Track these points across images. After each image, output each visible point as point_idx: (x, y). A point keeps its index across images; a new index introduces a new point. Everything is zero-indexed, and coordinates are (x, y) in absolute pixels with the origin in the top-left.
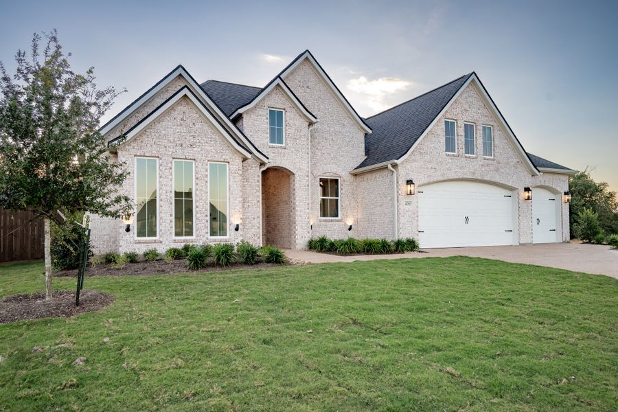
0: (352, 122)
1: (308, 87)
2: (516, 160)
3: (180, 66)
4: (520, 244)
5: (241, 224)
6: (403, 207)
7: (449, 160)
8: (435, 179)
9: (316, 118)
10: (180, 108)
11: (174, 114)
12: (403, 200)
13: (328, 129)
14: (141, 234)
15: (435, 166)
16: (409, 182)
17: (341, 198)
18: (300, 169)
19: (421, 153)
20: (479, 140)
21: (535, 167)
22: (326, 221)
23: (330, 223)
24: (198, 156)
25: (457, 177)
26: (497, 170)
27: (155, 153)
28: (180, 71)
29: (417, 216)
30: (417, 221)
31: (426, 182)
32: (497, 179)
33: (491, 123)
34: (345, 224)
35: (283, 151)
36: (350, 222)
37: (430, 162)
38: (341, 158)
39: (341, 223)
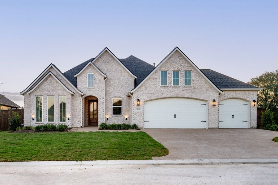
0: (128, 74)
1: (107, 62)
2: (207, 86)
3: (51, 64)
4: (209, 128)
5: (70, 118)
6: (135, 110)
7: (162, 89)
8: (154, 98)
9: (106, 75)
10: (50, 79)
11: (48, 81)
12: (135, 108)
13: (117, 78)
14: (38, 120)
15: (153, 92)
16: (138, 100)
17: (123, 107)
18: (100, 96)
19: (146, 87)
20: (182, 79)
21: (219, 89)
22: (115, 116)
23: (117, 117)
24: (55, 94)
25: (167, 96)
26: (193, 92)
27: (41, 94)
28: (52, 65)
29: (143, 115)
30: (143, 116)
31: (148, 99)
32: (193, 96)
33: (190, 69)
34: (124, 117)
35: (93, 89)
36: (126, 117)
37: (151, 91)
38: (123, 90)
39: (122, 117)
